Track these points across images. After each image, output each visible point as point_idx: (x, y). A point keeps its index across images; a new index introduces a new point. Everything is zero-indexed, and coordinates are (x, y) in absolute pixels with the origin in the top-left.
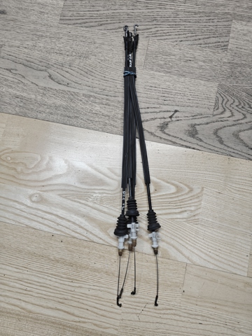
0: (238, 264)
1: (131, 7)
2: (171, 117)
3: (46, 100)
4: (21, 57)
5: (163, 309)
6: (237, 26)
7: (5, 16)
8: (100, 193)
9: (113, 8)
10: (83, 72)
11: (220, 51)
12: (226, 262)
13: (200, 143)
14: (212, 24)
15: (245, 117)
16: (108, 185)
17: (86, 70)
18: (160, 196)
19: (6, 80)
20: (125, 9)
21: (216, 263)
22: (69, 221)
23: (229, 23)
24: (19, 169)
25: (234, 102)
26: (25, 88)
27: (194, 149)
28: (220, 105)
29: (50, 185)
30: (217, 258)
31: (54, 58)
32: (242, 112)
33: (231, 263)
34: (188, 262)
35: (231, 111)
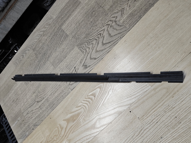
0: (144, 87)
1: (37, 59)
2: (75, 71)
3: (43, 110)
4: (27, 106)
5: (140, 133)
6: (64, 27)
7: (14, 101)
8: (81, 118)
9: (33, 65)
10: (43, 90)
11: (67, 38)
12: (139, 91)
13: (91, 67)
14: (58, 35)
15: (93, 44)
16: (81, 112)
17: (44, 89)
18: (97, 96)
19: (29, 117)
20: (36, 61)
21: (136, 95)
22: (82, 138)
23: (61, 29)
24: (55, 139)
25: (85, 44)
26: (35, 113)
27: (91, 71)
28: (83, 50)
29: (67, 133)
30: (135, 93)
31: (34, 96)
32: (90, 44)
33: (141, 90)
34: (128, 106)
35: (88, 48)
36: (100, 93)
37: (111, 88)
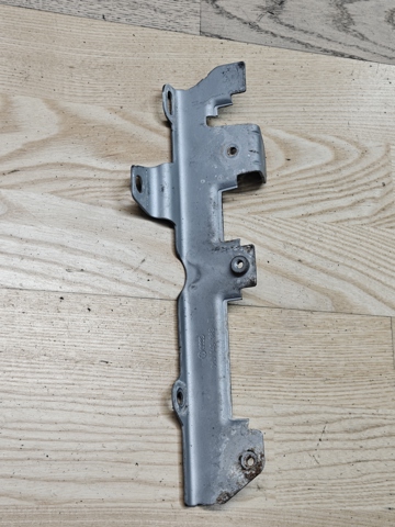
36: (319, 172)
37: (382, 197)
